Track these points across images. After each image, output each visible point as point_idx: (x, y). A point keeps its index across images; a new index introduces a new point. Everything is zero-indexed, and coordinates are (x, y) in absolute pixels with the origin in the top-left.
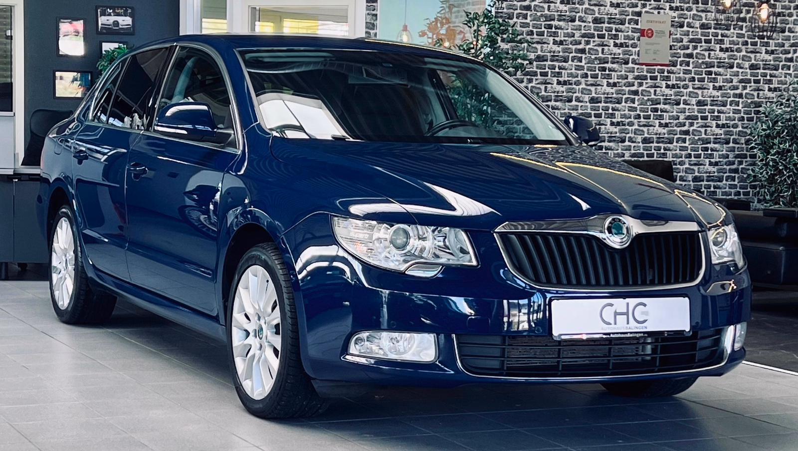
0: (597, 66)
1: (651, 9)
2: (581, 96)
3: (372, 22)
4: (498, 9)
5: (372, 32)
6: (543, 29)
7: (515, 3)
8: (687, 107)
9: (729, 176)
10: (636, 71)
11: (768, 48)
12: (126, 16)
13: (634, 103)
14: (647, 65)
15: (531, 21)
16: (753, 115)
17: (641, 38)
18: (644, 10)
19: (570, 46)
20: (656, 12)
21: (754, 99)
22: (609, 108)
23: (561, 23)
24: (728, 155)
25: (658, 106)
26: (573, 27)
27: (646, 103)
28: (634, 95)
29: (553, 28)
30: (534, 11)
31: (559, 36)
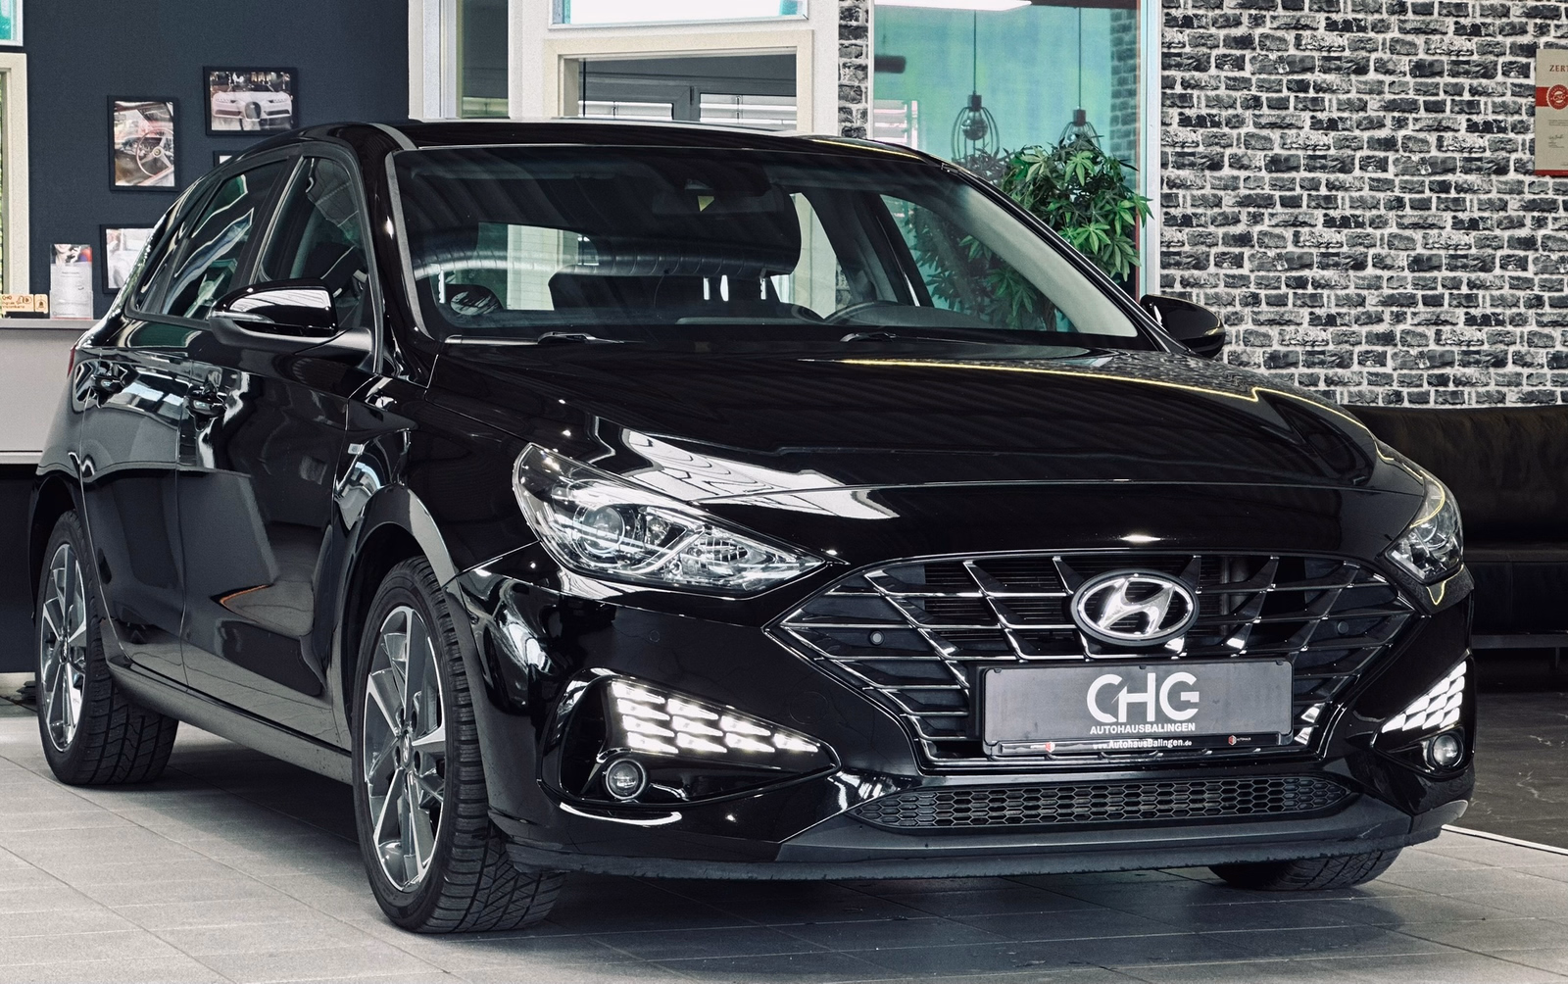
0: (1427, 180)
1: (1562, 36)
2: (1389, 255)
3: (856, 84)
4: (1169, 47)
5: (854, 107)
6: (1285, 93)
7: (1213, 30)
10: (1526, 189)
12: (277, 91)
13: (1525, 269)
14: (1554, 174)
15: (1253, 74)
17: (1538, 109)
18: (1543, 40)
19: (1357, 133)
22: (1461, 282)
23: (1331, 78)
26: (1363, 87)
27: (1558, 269)
28: (1525, 250)
29: (1311, 90)
30: (1262, 50)
31: (1327, 109)
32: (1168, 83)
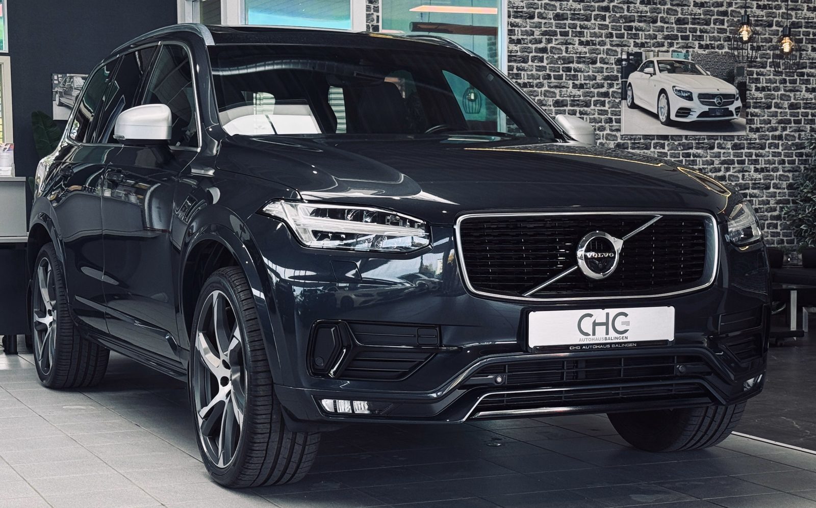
1: (679, 48)
4: (511, 53)
6: (561, 72)
7: (530, 45)
8: (722, 151)
9: (770, 223)
11: (808, 86)
13: (664, 148)
15: (547, 64)
16: (794, 157)
19: (592, 90)
20: (684, 51)
21: (795, 140)
23: (580, 66)
24: (769, 201)
25: (690, 151)
26: (595, 70)
27: (678, 148)
28: (664, 140)
29: (572, 71)
30: (551, 54)
31: (579, 79)
32: (510, 68)
